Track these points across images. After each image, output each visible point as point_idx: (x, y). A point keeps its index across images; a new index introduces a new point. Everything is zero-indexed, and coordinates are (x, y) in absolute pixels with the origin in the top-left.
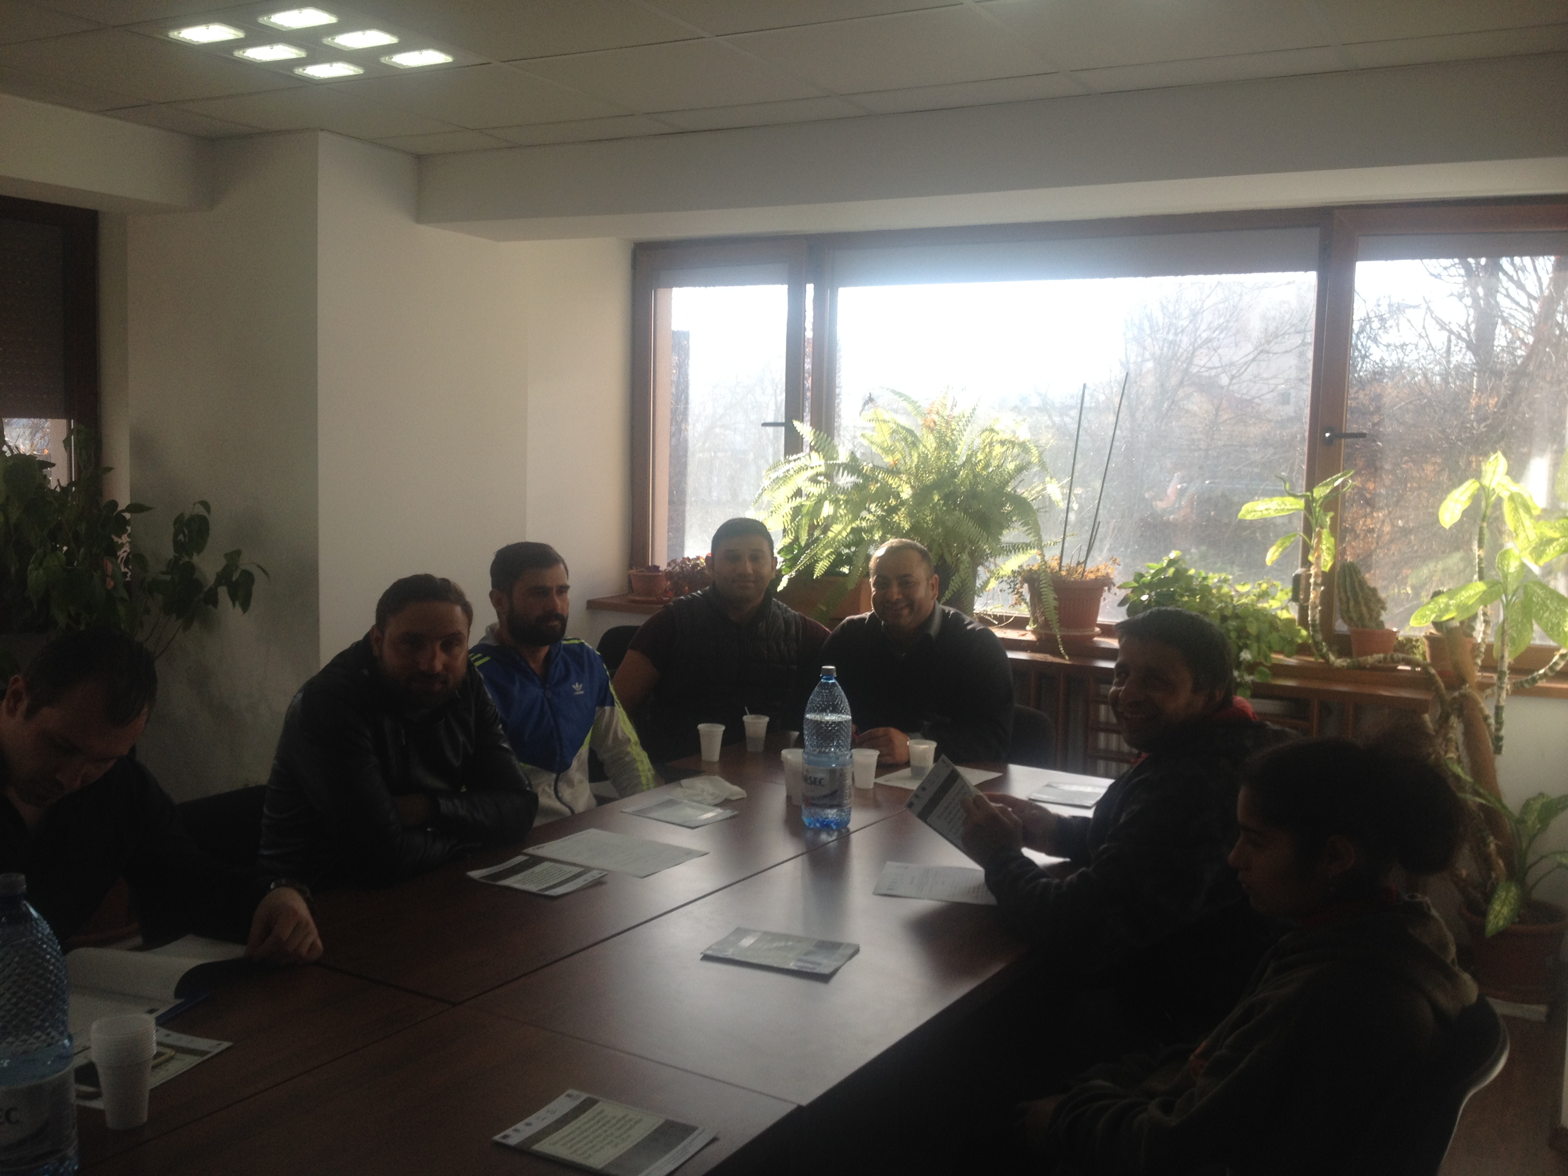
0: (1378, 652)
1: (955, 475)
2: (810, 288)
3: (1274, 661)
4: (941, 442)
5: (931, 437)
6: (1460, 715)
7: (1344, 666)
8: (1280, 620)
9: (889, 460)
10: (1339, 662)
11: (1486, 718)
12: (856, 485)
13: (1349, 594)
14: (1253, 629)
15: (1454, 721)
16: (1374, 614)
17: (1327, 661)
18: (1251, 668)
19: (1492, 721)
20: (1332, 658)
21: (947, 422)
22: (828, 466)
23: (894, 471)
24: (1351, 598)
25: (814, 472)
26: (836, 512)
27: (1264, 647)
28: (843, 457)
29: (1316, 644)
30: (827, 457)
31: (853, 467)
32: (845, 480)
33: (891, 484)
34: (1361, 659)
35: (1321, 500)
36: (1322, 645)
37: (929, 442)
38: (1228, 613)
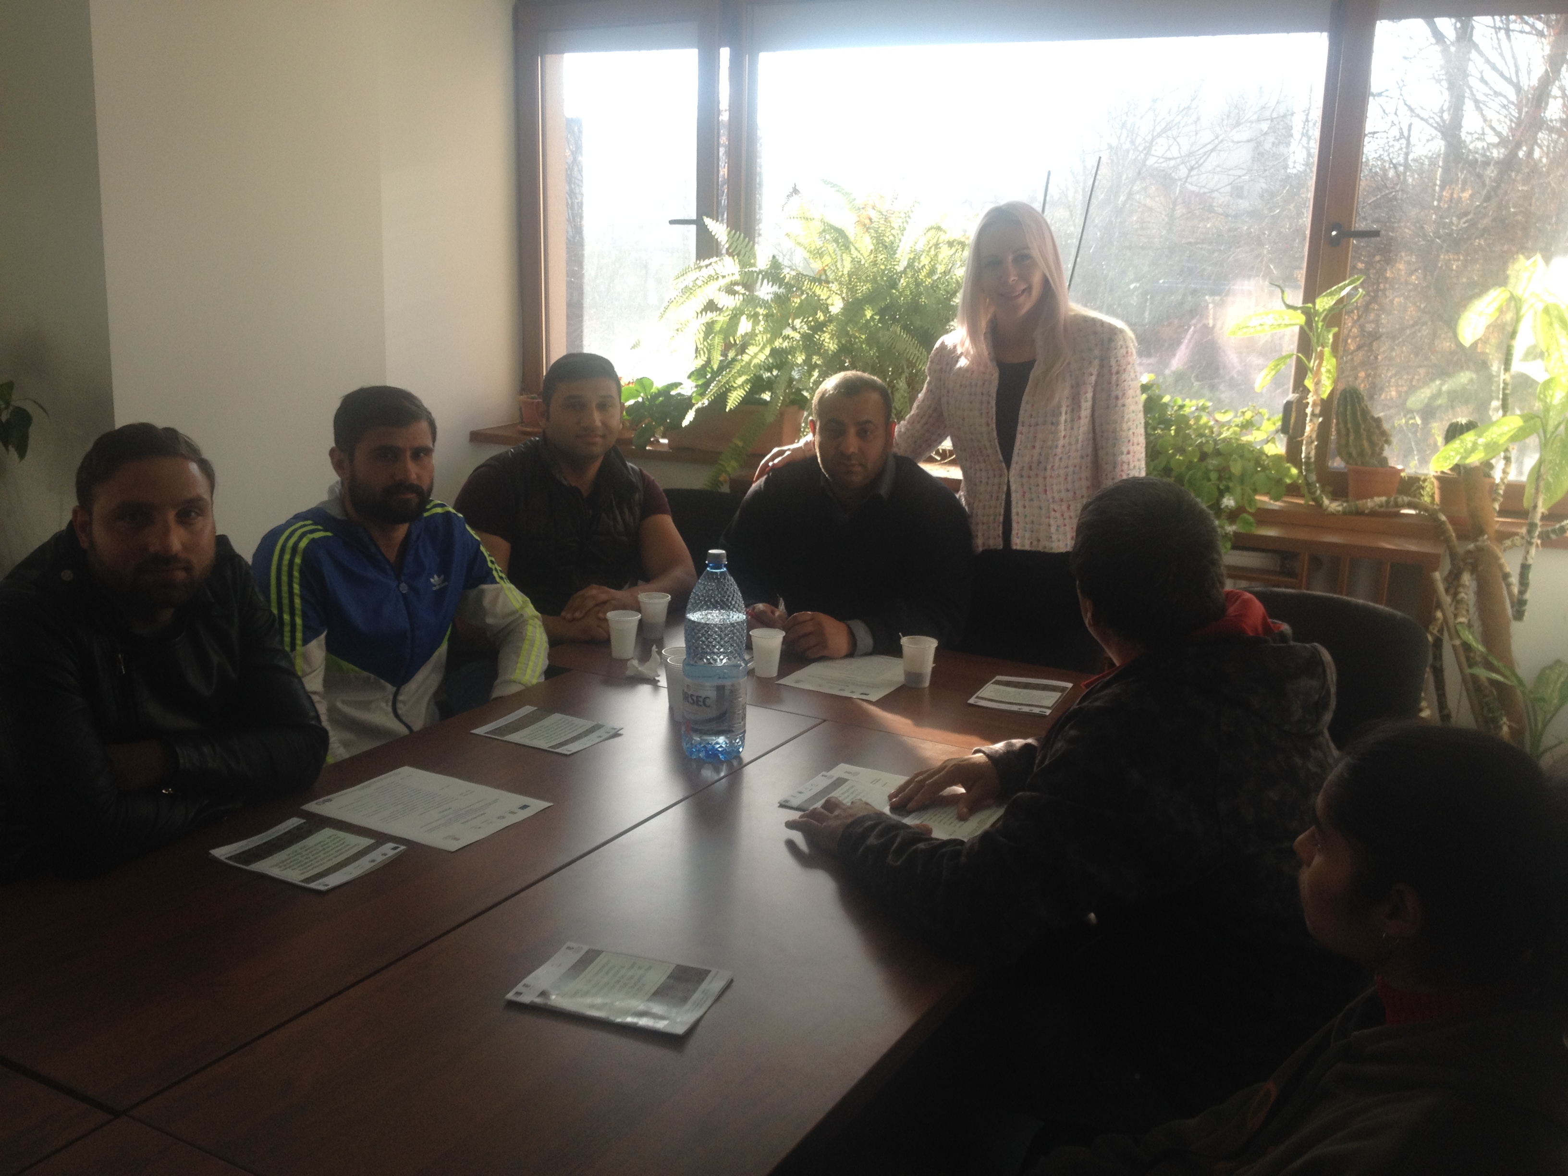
0: (1379, 495)
1: (893, 284)
2: (725, 53)
3: (1259, 505)
4: (878, 243)
5: (867, 237)
6: (1474, 570)
7: (1339, 511)
8: (1267, 456)
9: (817, 265)
10: (1333, 506)
11: (1506, 576)
12: (778, 298)
13: (1349, 426)
14: (1236, 468)
15: (1467, 578)
16: (1377, 449)
17: (1319, 505)
18: (1233, 516)
19: (1514, 580)
20: (1326, 502)
21: (886, 219)
22: (743, 274)
23: (820, 279)
24: (1351, 430)
25: (727, 280)
26: (754, 329)
27: (1248, 490)
28: (762, 262)
29: (1309, 484)
30: (743, 264)
31: (774, 274)
32: (766, 291)
33: (820, 296)
34: (1360, 503)
35: (1325, 312)
36: (1316, 486)
37: (864, 245)
38: (1208, 449)
